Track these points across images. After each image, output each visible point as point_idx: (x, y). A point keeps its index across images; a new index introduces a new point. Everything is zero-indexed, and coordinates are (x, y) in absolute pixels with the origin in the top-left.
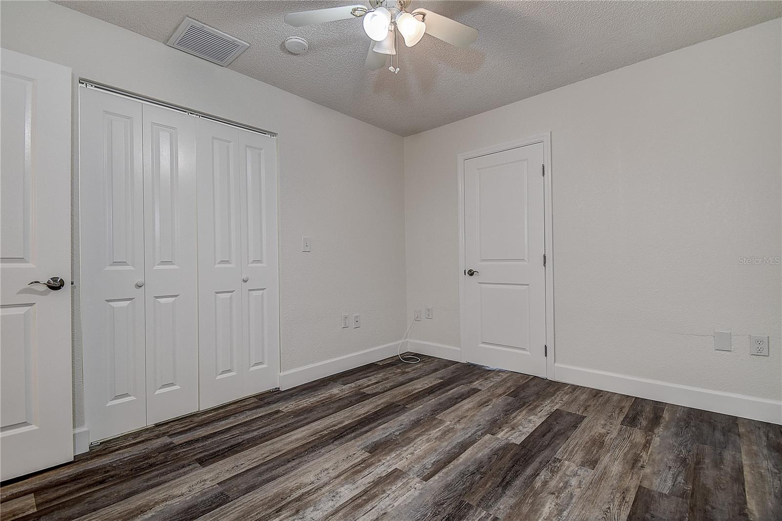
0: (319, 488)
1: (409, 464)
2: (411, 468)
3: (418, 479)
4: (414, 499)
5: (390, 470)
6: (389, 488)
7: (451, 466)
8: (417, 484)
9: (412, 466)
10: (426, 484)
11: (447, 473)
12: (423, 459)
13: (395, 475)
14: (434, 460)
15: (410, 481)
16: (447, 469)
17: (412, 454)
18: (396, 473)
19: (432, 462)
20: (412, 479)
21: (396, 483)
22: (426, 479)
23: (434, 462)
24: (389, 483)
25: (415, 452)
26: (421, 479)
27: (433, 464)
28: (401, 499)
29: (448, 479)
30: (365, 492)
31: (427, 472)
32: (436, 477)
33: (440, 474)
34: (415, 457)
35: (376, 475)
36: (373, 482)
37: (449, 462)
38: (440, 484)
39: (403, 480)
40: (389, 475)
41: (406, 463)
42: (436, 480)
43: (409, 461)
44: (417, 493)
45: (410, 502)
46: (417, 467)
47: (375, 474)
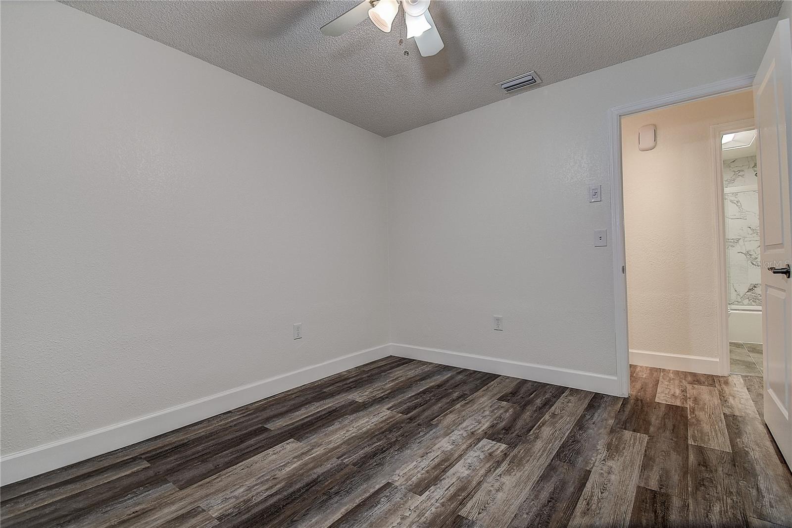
0: (489, 471)
1: (406, 502)
2: (404, 496)
3: (396, 484)
4: (400, 467)
5: (427, 493)
6: (423, 475)
7: (358, 501)
8: (397, 479)
9: (403, 499)
10: (389, 480)
11: (365, 492)
12: (390, 510)
13: (420, 488)
14: (376, 509)
15: (404, 483)
16: (363, 497)
17: (403, 518)
18: (420, 490)
19: (379, 506)
20: (402, 484)
21: (418, 480)
22: (388, 485)
23: (377, 505)
24: (425, 480)
25: (399, 520)
26: (393, 484)
27: (378, 502)
28: (411, 466)
29: (365, 486)
30: (445, 471)
31: (387, 493)
32: (377, 487)
33: (372, 491)
34: (400, 513)
35: (441, 487)
36: (441, 480)
37: (359, 506)
38: (374, 481)
39: (412, 483)
40: (427, 488)
41: (410, 502)
42: (378, 484)
43: (407, 506)
44: (397, 472)
45: (403, 465)
46: (397, 498)
47: (443, 489)
